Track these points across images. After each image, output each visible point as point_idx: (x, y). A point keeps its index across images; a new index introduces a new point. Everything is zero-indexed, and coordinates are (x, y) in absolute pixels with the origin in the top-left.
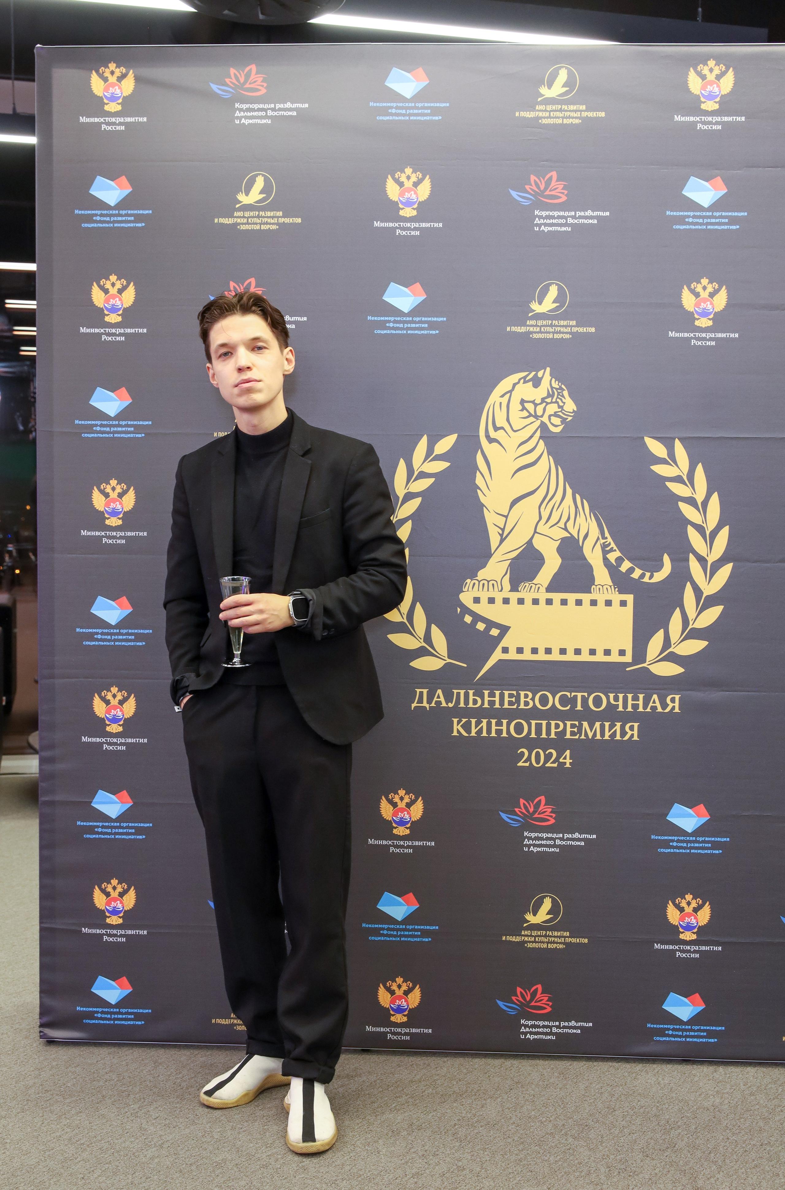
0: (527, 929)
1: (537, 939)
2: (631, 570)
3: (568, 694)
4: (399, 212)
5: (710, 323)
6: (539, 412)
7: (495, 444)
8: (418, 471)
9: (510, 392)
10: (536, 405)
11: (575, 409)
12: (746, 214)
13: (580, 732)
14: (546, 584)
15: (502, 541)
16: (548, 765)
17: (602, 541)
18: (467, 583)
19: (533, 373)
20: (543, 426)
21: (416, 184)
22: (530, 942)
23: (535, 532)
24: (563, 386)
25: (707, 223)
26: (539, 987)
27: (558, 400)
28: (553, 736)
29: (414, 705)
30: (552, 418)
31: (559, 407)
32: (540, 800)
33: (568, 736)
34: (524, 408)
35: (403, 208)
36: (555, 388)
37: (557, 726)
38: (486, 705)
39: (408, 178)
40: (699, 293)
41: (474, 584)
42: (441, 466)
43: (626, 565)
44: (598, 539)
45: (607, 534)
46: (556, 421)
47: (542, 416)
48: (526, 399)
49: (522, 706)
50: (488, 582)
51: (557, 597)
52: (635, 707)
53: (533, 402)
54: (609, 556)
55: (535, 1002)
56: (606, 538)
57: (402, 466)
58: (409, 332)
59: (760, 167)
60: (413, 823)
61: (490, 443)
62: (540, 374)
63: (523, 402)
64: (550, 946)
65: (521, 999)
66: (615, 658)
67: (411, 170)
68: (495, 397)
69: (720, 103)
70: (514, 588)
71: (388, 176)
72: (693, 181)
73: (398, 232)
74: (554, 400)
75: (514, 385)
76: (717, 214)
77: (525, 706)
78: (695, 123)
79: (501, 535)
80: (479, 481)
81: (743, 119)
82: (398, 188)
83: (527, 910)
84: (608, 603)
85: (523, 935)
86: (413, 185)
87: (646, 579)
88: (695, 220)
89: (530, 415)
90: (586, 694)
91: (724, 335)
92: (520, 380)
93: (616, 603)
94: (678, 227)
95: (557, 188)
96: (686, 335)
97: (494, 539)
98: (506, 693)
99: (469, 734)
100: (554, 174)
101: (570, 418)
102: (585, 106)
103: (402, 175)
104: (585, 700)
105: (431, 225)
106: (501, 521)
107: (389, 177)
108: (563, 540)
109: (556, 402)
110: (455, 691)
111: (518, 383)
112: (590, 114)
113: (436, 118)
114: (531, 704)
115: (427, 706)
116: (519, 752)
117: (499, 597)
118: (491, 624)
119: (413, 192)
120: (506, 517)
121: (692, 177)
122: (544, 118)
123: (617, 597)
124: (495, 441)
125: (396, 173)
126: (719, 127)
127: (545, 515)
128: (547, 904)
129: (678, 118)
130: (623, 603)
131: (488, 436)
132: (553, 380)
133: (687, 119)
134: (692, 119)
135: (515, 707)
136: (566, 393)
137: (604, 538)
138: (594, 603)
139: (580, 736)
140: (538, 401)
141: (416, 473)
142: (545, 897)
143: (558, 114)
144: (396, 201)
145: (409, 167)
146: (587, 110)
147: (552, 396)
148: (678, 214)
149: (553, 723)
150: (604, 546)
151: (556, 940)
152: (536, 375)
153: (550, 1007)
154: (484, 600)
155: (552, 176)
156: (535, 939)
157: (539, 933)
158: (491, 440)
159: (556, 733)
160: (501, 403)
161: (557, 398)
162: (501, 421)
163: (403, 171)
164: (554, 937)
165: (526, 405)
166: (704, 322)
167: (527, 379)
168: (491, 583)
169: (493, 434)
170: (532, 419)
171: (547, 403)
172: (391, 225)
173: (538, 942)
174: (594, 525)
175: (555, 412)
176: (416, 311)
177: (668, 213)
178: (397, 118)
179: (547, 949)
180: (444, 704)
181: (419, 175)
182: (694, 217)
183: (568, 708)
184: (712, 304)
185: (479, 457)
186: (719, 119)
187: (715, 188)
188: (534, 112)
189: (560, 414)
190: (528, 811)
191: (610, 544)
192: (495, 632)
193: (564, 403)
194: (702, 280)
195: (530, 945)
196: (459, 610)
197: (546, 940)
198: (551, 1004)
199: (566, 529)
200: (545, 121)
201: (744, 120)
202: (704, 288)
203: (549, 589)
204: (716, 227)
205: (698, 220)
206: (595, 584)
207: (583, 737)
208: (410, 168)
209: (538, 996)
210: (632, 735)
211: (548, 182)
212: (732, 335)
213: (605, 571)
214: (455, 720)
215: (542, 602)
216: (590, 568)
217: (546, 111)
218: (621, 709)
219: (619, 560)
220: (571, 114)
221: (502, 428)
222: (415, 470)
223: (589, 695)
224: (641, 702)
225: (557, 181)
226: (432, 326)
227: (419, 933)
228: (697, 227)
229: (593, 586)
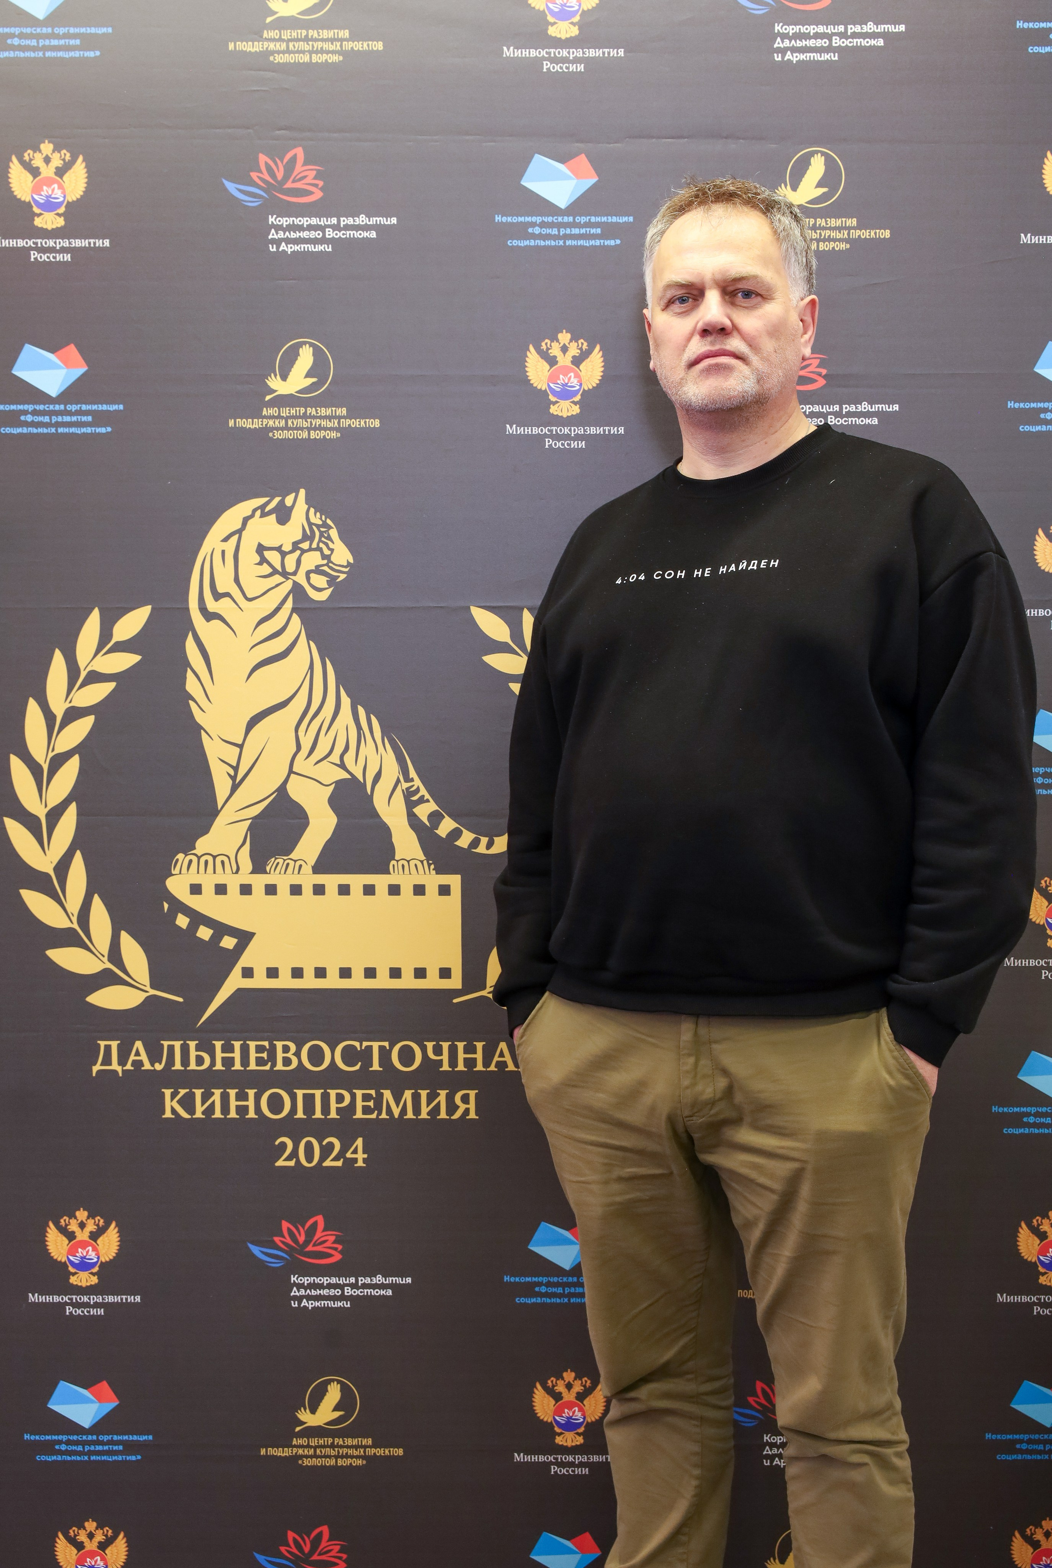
0: (301, 1435)
1: (318, 1451)
2: (455, 834)
3: (357, 1044)
4: (34, 220)
5: (576, 410)
6: (290, 567)
7: (216, 623)
8: (89, 669)
9: (240, 532)
10: (284, 554)
11: (351, 561)
12: (631, 219)
13: (378, 1107)
14: (312, 859)
15: (235, 788)
16: (328, 1163)
17: (405, 785)
18: (177, 860)
19: (277, 500)
20: (297, 591)
21: (61, 172)
22: (307, 1457)
23: (291, 771)
24: (329, 522)
25: (565, 235)
26: (325, 1529)
27: (321, 545)
28: (333, 1115)
29: (96, 1069)
30: (312, 575)
31: (324, 557)
32: (316, 1223)
33: (359, 1115)
34: (263, 561)
35: (41, 214)
36: (315, 525)
37: (340, 1099)
38: (219, 1066)
39: (47, 160)
40: (555, 357)
41: (190, 861)
42: (126, 661)
43: (447, 826)
44: (398, 781)
45: (413, 773)
46: (320, 581)
47: (295, 573)
48: (266, 544)
49: (279, 1066)
50: (214, 857)
51: (332, 881)
52: (470, 1063)
53: (279, 549)
54: (416, 810)
55: (320, 1554)
56: (412, 780)
57: (58, 661)
58: (60, 430)
59: (653, 137)
60: (103, 1265)
61: (208, 620)
62: (289, 500)
63: (261, 549)
64: (340, 1462)
65: (295, 1551)
66: (433, 982)
67: (51, 146)
68: (213, 541)
69: (581, 26)
70: (259, 868)
71: (11, 157)
72: (539, 162)
73: (34, 255)
74: (314, 545)
75: (245, 521)
76: (583, 220)
77: (284, 1065)
78: (539, 61)
79: (233, 778)
80: (192, 685)
81: (621, 53)
82: (30, 178)
83: (301, 1405)
84: (419, 890)
85: (295, 1446)
86: (56, 174)
87: (481, 849)
88: (545, 231)
89: (275, 572)
90: (386, 1044)
91: (600, 430)
92: (254, 511)
93: (432, 890)
94: (515, 243)
95: (305, 177)
96: (536, 431)
97: (222, 785)
98: (252, 1045)
99: (192, 1115)
100: (299, 152)
101: (343, 577)
102: (347, 31)
103: (35, 155)
104: (385, 1055)
105: (90, 243)
106: (231, 754)
107: (14, 159)
108: (339, 784)
109: (318, 549)
110: (166, 1044)
111: (252, 516)
112: (358, 46)
113: (91, 54)
114: (295, 1063)
115: (119, 1069)
116: (277, 1143)
117: (233, 883)
118: (221, 929)
119: (56, 186)
120: (241, 747)
121: (537, 156)
122: (279, 52)
123: (433, 880)
124: (217, 616)
125: (26, 151)
126: (581, 68)
127: (306, 743)
128: (334, 1394)
129: (509, 52)
130: (444, 890)
131: (203, 609)
132: (312, 510)
133: (525, 53)
134: (533, 53)
135: (267, 1067)
136: (334, 533)
137: (408, 779)
138: (394, 890)
139: (380, 1113)
140: (287, 548)
141: (83, 674)
142: (329, 1382)
143: (302, 45)
144: (27, 200)
145: (47, 141)
146: (352, 38)
147: (311, 538)
148: (515, 219)
149: (333, 1093)
150: (408, 795)
151: (350, 1452)
152: (282, 502)
153: (343, 1561)
154: (208, 889)
155: (296, 155)
156: (315, 1451)
157: (321, 1442)
158: (209, 616)
159: (338, 1110)
160: (223, 552)
161: (320, 541)
162: (224, 583)
163: (37, 149)
164: (348, 1447)
165: (267, 554)
166: (565, 409)
167: (268, 509)
168: (218, 860)
169: (212, 605)
170: (278, 579)
171: (303, 552)
172: (21, 243)
173: (321, 1457)
174: (390, 758)
175: (317, 567)
176: (70, 394)
177: (498, 218)
178: (22, 55)
179: (336, 1467)
180: (147, 1066)
181: (65, 155)
182: (543, 225)
183: (357, 1067)
184: (577, 376)
185: (190, 645)
186: (579, 53)
187: (577, 174)
188: (261, 43)
189: (326, 568)
190: (296, 1241)
191: (418, 790)
192: (229, 942)
193: (332, 550)
194: (560, 336)
195: (307, 1462)
196: (166, 906)
197: (333, 1453)
198: (345, 1556)
199: (342, 766)
200: (279, 59)
201: (623, 55)
202: (564, 349)
203: (318, 868)
204: (581, 242)
205: (549, 231)
206: (397, 858)
207: (384, 1116)
208: (49, 142)
209: (324, 1544)
210: (467, 1111)
211: (290, 167)
212: (614, 430)
213: (412, 836)
214: (168, 1092)
215: (307, 890)
216: (386, 831)
217: (280, 40)
218: (446, 1067)
219: (435, 818)
220: (324, 46)
221: (227, 595)
222: (82, 668)
223: (392, 1046)
224: (479, 1056)
225: (305, 164)
226: (99, 418)
227: (121, 1448)
228: (548, 243)
229: (393, 862)
